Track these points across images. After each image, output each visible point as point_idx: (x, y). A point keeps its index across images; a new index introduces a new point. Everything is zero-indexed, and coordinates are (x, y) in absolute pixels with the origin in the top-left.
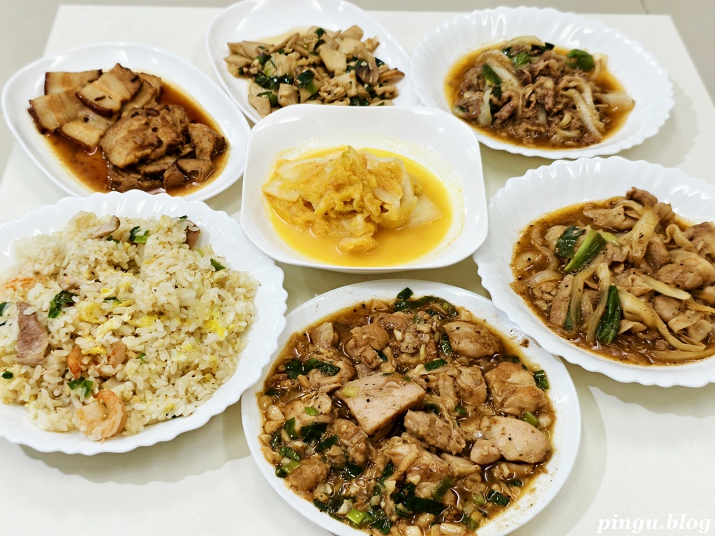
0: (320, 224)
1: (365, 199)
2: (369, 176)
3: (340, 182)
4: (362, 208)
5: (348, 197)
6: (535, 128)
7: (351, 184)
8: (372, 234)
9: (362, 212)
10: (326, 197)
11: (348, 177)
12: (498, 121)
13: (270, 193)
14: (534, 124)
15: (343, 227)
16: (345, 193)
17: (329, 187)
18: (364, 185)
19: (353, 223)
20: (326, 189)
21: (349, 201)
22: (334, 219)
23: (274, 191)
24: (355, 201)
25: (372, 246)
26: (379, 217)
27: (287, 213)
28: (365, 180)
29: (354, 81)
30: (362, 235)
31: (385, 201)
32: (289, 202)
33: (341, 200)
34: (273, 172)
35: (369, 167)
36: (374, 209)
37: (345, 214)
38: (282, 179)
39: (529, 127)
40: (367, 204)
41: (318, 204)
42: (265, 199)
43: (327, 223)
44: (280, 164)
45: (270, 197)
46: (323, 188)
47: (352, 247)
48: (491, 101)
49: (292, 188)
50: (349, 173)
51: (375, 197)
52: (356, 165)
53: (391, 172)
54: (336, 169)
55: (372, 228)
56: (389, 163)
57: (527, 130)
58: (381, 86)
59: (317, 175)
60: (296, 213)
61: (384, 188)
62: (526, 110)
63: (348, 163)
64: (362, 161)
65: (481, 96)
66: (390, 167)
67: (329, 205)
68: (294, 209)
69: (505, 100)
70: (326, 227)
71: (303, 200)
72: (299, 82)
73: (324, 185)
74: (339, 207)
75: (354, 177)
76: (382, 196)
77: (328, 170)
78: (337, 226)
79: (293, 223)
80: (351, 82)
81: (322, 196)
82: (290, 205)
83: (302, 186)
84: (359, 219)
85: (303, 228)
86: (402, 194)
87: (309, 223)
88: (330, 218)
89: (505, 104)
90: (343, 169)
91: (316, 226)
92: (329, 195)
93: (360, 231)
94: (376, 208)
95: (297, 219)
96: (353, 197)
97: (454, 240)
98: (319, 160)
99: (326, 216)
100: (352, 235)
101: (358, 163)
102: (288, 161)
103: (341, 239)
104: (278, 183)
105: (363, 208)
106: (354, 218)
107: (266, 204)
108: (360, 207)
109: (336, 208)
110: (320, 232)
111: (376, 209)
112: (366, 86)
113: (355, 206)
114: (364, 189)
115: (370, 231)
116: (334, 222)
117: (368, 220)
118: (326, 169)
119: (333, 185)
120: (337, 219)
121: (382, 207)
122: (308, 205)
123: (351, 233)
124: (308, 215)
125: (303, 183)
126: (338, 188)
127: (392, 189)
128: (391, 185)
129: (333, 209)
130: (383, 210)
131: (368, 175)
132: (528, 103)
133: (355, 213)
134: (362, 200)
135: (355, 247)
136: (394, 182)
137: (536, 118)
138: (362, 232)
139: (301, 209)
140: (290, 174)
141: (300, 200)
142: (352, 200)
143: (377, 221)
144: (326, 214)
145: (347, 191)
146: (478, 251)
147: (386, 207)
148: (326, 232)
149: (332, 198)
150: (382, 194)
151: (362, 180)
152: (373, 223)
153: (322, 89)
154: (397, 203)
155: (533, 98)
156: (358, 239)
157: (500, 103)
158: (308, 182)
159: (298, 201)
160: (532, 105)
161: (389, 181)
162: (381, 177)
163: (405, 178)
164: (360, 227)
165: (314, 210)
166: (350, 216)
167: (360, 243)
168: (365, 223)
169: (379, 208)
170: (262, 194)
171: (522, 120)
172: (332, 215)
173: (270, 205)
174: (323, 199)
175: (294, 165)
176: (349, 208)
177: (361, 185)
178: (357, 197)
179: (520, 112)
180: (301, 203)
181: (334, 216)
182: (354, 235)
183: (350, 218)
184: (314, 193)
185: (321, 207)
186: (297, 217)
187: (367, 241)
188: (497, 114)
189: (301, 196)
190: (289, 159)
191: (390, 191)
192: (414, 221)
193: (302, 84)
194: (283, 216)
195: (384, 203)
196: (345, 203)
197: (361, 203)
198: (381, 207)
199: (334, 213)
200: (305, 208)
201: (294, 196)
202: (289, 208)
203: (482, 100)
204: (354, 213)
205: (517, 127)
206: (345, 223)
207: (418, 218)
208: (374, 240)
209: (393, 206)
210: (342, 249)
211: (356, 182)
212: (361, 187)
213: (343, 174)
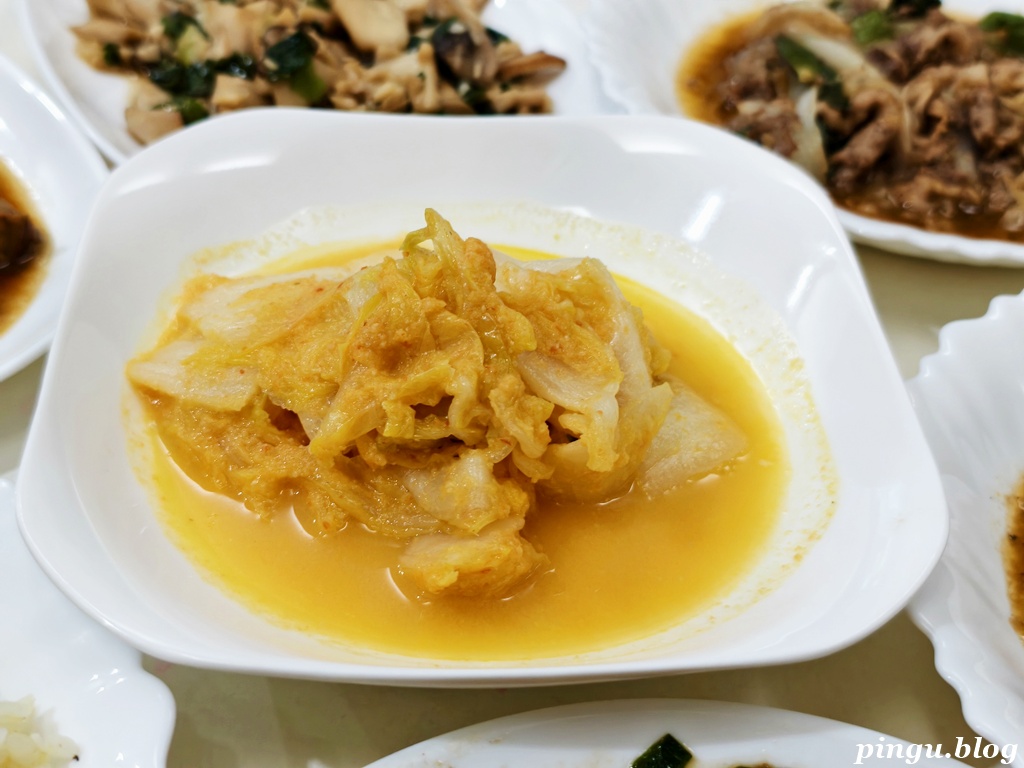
0: (332, 490)
1: (493, 394)
2: (504, 314)
3: (400, 335)
4: (483, 430)
5: (433, 388)
6: (954, 190)
7: (439, 341)
8: (520, 523)
9: (481, 444)
10: (349, 391)
11: (430, 316)
12: (847, 174)
13: (154, 383)
14: (949, 180)
15: (412, 499)
16: (418, 376)
17: (360, 355)
18: (487, 345)
19: (451, 486)
20: (350, 363)
21: (432, 402)
22: (379, 470)
23: (168, 377)
24: (456, 403)
25: (522, 568)
26: (545, 458)
27: (212, 454)
28: (489, 325)
29: (430, 71)
30: (484, 531)
31: (565, 401)
32: (217, 415)
33: (405, 400)
34: (172, 314)
35: (499, 286)
36: (527, 433)
37: (420, 451)
38: (198, 335)
39: (939, 187)
40: (503, 413)
41: (321, 418)
42: (136, 409)
43: (355, 486)
44: (199, 289)
45: (155, 399)
46: (339, 361)
47: (449, 579)
48: (821, 118)
49: (228, 365)
50: (431, 303)
51: (530, 391)
52: (455, 273)
53: (577, 305)
54: (384, 294)
55: (520, 499)
56: (564, 275)
57: (933, 197)
58: (505, 88)
59: (319, 318)
60: (243, 453)
61: (553, 355)
62: (923, 142)
63: (428, 269)
64: (479, 259)
65: (788, 106)
66: (568, 288)
67: (362, 420)
68: (236, 439)
69: (861, 116)
70: (350, 501)
71: (269, 407)
72: (270, 64)
73: (342, 347)
74: (398, 426)
75: (451, 318)
76: (550, 384)
77: (356, 299)
78: (392, 497)
79: (232, 489)
80: (422, 76)
81: (334, 390)
82: (222, 423)
83: (266, 356)
84: (473, 469)
85: (267, 506)
86: (620, 376)
87: (288, 490)
88: (366, 466)
89: (860, 127)
90: (408, 289)
91: (316, 499)
92: (360, 386)
93: (478, 512)
94: (535, 426)
95: (244, 474)
96: (450, 389)
97: (813, 537)
98: (328, 275)
99: (350, 460)
100: (447, 529)
101: (464, 267)
102: (222, 280)
103: (406, 541)
104: (186, 350)
105: (486, 429)
106: (454, 467)
107: (140, 423)
108: (475, 424)
109: (389, 431)
110: (329, 519)
111: (535, 433)
112: (464, 88)
113: (456, 422)
114: (487, 361)
115: (512, 514)
116: (379, 480)
117: (505, 471)
118: (349, 296)
119: (374, 348)
120: (391, 470)
121: (551, 424)
122: (287, 422)
123: (445, 523)
124: (286, 459)
125: (269, 345)
126: (394, 358)
127: (583, 360)
128: (578, 345)
129: (374, 434)
130: (560, 435)
131: (502, 308)
132: (927, 123)
133: (454, 449)
134: (482, 399)
135: (463, 576)
136: (586, 334)
137: (952, 162)
138: (484, 520)
139: (262, 439)
140: (225, 319)
141: (259, 404)
142: (447, 400)
143: (537, 473)
144: (352, 452)
145: (427, 367)
146: (924, 593)
147: (568, 422)
148: (353, 519)
149: (371, 397)
150: (551, 377)
151: (480, 327)
152: (522, 480)
153: (340, 85)
154: (609, 407)
155: (939, 109)
156: (473, 544)
157: (847, 126)
158: (285, 342)
159: (249, 407)
160: (941, 128)
161: (572, 332)
162: (545, 321)
163: (621, 320)
164: (478, 501)
165: (306, 441)
166: (436, 457)
167: (479, 563)
168: (493, 486)
169: (544, 428)
170: (126, 390)
171: (916, 166)
172: (373, 456)
173: (152, 424)
174: (340, 400)
175: (243, 289)
176: (433, 431)
177: (478, 343)
178: (462, 387)
179: (907, 146)
180: (260, 414)
181: (381, 460)
182: (454, 528)
183: (439, 466)
184: (308, 379)
185: (331, 428)
186: (246, 465)
187: (505, 551)
188: (844, 154)
189: (259, 392)
190: (231, 275)
191: (577, 366)
192: (661, 469)
193: (278, 73)
194: (196, 467)
195: (559, 410)
196: (421, 412)
197: (478, 411)
198: (547, 422)
199: (380, 451)
200: (274, 434)
201: (236, 393)
202: (218, 435)
203: (796, 118)
204: (451, 446)
205: (903, 189)
206: (418, 484)
207: (673, 460)
208: (529, 546)
209: (597, 419)
210: (411, 583)
211: (458, 335)
212: (478, 352)
213: (409, 307)
